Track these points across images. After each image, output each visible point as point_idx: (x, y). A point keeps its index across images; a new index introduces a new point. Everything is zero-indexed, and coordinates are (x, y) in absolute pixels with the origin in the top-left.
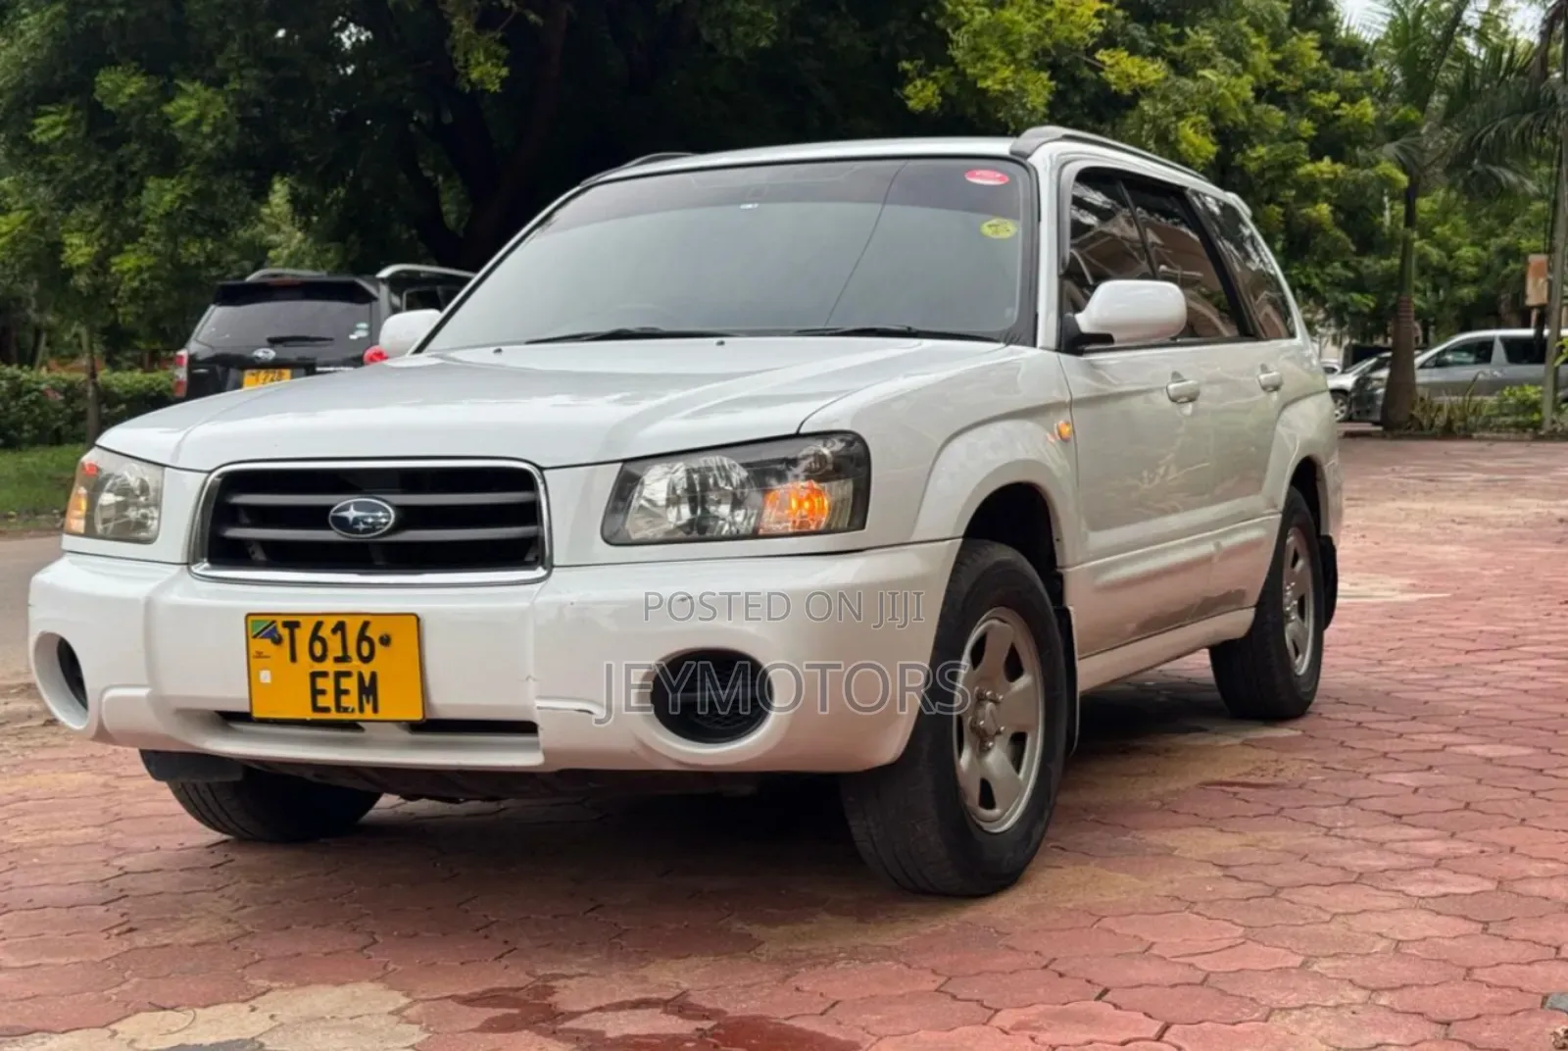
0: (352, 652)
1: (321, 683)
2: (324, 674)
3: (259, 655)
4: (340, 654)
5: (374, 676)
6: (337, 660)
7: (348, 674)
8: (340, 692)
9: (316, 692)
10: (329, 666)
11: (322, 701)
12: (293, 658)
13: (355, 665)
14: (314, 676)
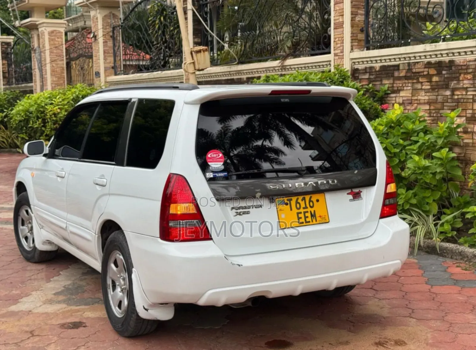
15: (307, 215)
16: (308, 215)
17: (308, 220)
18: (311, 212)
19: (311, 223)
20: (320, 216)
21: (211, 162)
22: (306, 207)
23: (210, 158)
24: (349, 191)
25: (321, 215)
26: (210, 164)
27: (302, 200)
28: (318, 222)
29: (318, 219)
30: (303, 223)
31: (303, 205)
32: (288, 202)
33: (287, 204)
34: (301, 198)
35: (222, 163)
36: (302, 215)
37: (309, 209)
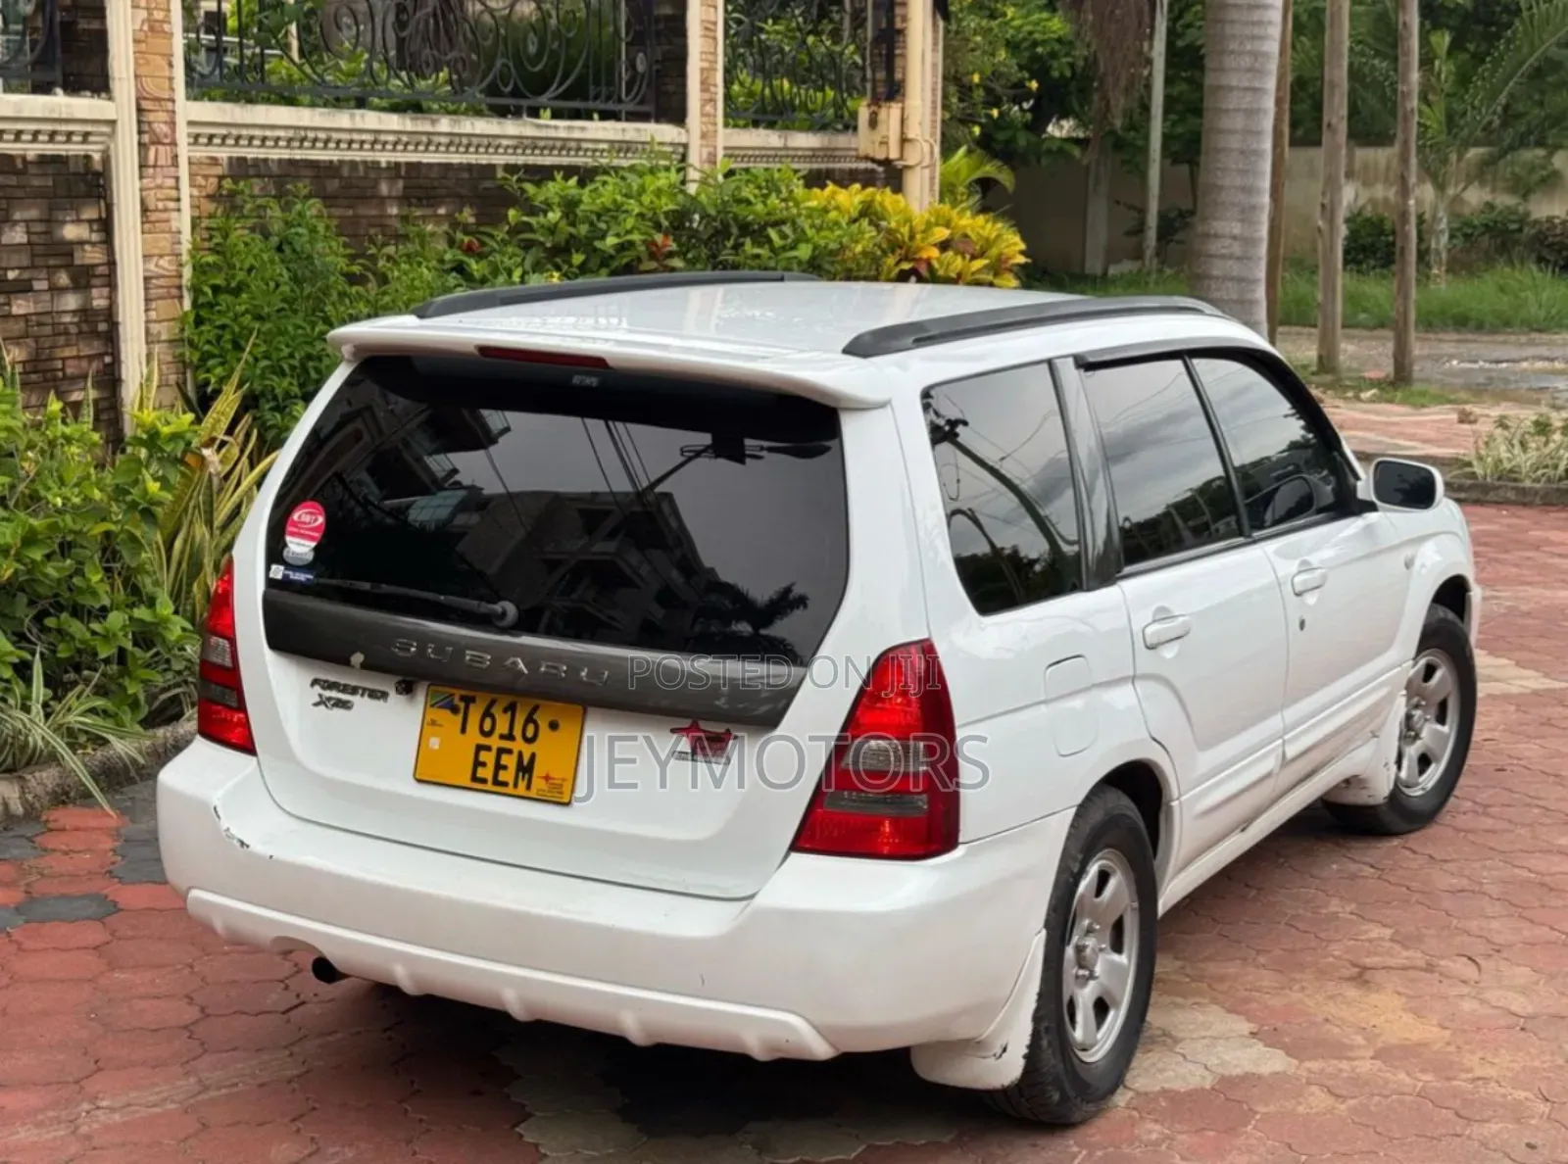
15: (505, 759)
16: (509, 761)
17: (503, 776)
18: (520, 755)
19: (510, 789)
20: (547, 778)
21: (293, 534)
22: (510, 737)
23: (295, 524)
24: (686, 723)
25: (552, 775)
26: (288, 539)
27: (505, 711)
28: (533, 793)
29: (538, 783)
30: (484, 781)
31: (502, 727)
32: (462, 705)
33: (455, 710)
34: (504, 701)
35: (313, 544)
36: (488, 757)
37: (518, 745)
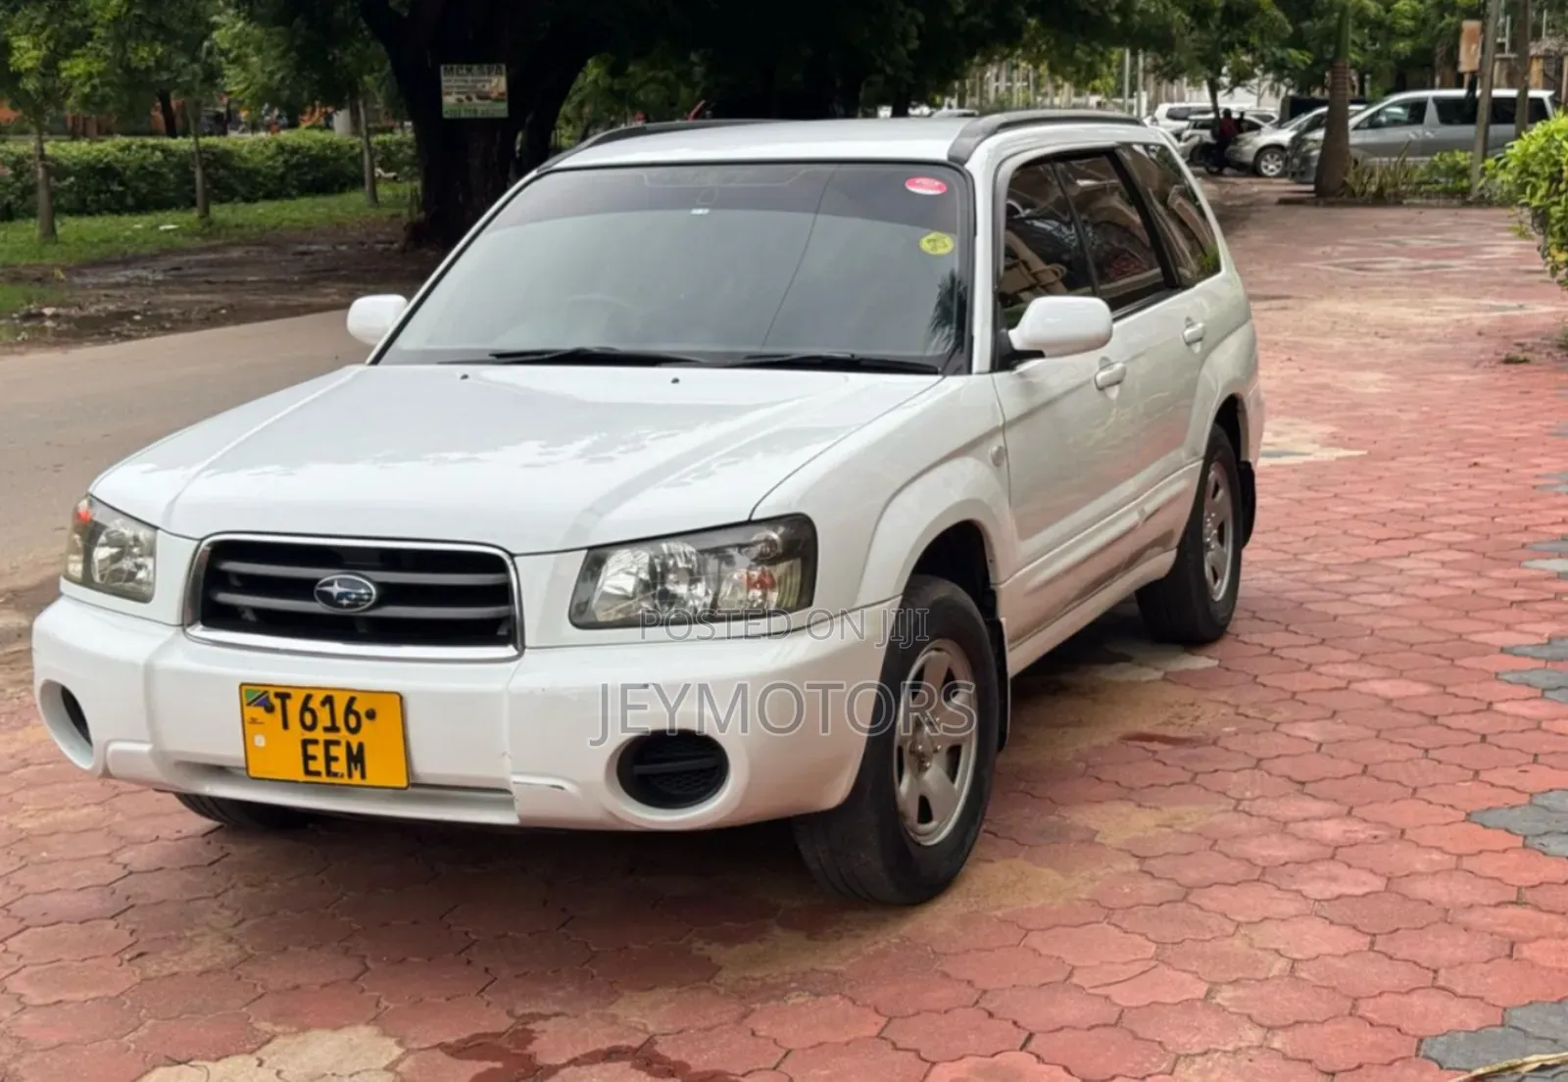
0: (340, 723)
1: (312, 750)
2: (315, 742)
3: (254, 721)
4: (328, 724)
5: (361, 746)
6: (326, 729)
7: (337, 743)
8: (330, 759)
9: (307, 758)
10: (319, 734)
11: (313, 766)
12: (286, 726)
13: (343, 735)
14: (305, 743)
